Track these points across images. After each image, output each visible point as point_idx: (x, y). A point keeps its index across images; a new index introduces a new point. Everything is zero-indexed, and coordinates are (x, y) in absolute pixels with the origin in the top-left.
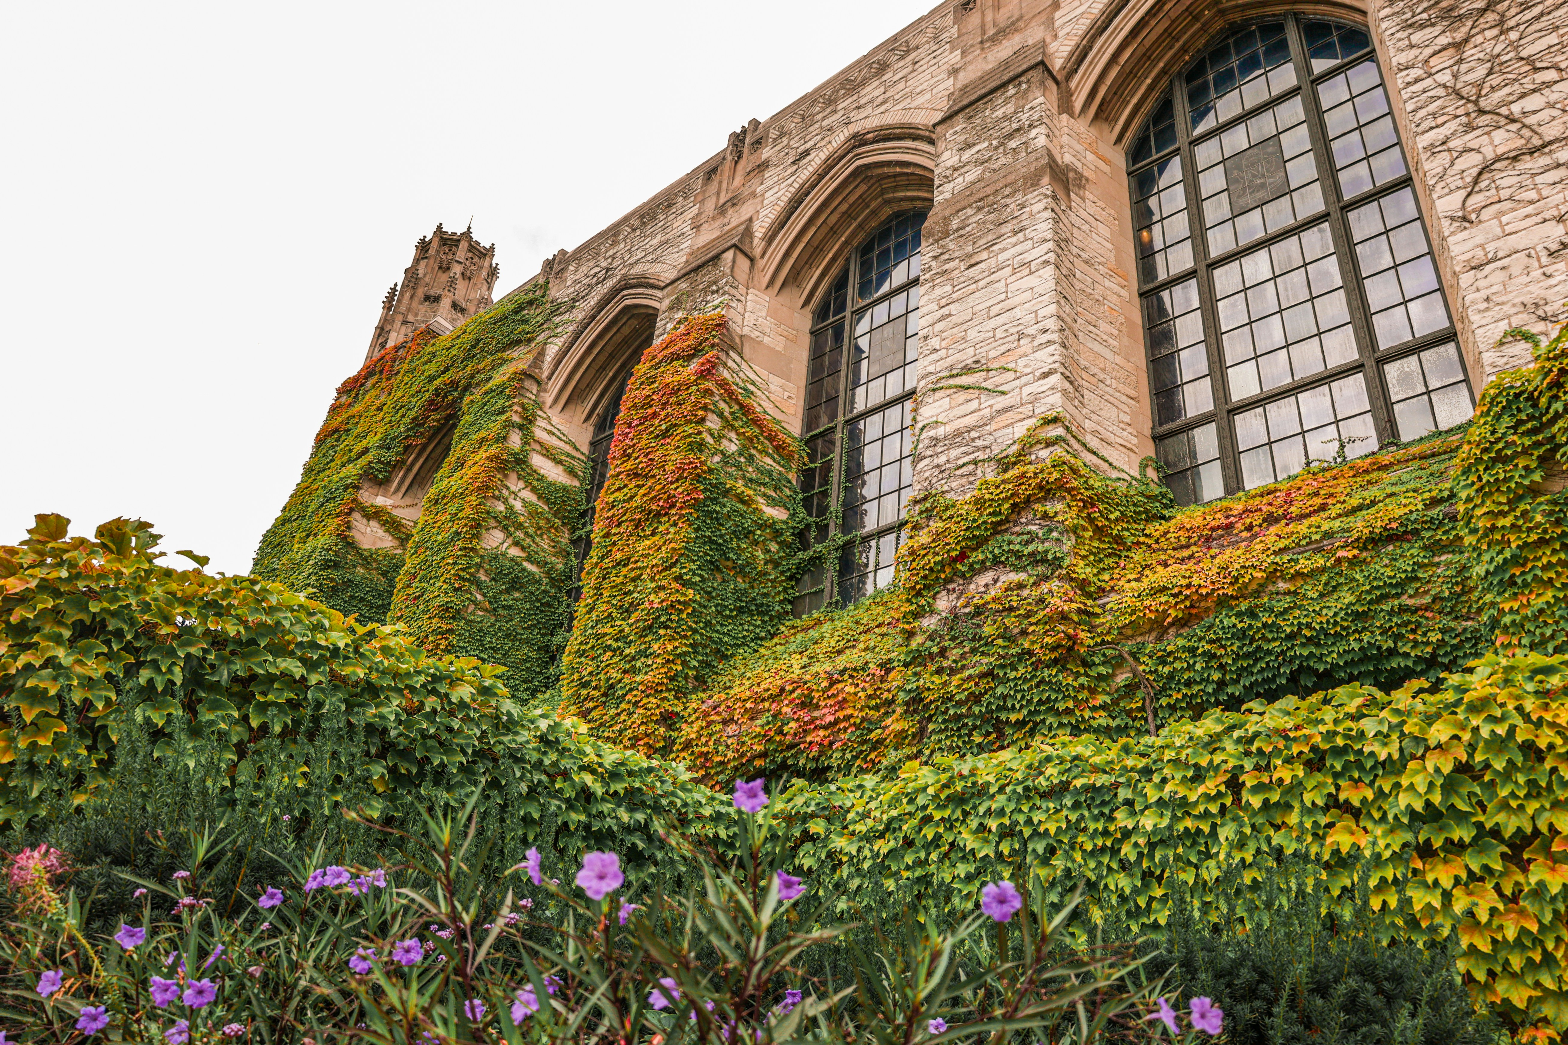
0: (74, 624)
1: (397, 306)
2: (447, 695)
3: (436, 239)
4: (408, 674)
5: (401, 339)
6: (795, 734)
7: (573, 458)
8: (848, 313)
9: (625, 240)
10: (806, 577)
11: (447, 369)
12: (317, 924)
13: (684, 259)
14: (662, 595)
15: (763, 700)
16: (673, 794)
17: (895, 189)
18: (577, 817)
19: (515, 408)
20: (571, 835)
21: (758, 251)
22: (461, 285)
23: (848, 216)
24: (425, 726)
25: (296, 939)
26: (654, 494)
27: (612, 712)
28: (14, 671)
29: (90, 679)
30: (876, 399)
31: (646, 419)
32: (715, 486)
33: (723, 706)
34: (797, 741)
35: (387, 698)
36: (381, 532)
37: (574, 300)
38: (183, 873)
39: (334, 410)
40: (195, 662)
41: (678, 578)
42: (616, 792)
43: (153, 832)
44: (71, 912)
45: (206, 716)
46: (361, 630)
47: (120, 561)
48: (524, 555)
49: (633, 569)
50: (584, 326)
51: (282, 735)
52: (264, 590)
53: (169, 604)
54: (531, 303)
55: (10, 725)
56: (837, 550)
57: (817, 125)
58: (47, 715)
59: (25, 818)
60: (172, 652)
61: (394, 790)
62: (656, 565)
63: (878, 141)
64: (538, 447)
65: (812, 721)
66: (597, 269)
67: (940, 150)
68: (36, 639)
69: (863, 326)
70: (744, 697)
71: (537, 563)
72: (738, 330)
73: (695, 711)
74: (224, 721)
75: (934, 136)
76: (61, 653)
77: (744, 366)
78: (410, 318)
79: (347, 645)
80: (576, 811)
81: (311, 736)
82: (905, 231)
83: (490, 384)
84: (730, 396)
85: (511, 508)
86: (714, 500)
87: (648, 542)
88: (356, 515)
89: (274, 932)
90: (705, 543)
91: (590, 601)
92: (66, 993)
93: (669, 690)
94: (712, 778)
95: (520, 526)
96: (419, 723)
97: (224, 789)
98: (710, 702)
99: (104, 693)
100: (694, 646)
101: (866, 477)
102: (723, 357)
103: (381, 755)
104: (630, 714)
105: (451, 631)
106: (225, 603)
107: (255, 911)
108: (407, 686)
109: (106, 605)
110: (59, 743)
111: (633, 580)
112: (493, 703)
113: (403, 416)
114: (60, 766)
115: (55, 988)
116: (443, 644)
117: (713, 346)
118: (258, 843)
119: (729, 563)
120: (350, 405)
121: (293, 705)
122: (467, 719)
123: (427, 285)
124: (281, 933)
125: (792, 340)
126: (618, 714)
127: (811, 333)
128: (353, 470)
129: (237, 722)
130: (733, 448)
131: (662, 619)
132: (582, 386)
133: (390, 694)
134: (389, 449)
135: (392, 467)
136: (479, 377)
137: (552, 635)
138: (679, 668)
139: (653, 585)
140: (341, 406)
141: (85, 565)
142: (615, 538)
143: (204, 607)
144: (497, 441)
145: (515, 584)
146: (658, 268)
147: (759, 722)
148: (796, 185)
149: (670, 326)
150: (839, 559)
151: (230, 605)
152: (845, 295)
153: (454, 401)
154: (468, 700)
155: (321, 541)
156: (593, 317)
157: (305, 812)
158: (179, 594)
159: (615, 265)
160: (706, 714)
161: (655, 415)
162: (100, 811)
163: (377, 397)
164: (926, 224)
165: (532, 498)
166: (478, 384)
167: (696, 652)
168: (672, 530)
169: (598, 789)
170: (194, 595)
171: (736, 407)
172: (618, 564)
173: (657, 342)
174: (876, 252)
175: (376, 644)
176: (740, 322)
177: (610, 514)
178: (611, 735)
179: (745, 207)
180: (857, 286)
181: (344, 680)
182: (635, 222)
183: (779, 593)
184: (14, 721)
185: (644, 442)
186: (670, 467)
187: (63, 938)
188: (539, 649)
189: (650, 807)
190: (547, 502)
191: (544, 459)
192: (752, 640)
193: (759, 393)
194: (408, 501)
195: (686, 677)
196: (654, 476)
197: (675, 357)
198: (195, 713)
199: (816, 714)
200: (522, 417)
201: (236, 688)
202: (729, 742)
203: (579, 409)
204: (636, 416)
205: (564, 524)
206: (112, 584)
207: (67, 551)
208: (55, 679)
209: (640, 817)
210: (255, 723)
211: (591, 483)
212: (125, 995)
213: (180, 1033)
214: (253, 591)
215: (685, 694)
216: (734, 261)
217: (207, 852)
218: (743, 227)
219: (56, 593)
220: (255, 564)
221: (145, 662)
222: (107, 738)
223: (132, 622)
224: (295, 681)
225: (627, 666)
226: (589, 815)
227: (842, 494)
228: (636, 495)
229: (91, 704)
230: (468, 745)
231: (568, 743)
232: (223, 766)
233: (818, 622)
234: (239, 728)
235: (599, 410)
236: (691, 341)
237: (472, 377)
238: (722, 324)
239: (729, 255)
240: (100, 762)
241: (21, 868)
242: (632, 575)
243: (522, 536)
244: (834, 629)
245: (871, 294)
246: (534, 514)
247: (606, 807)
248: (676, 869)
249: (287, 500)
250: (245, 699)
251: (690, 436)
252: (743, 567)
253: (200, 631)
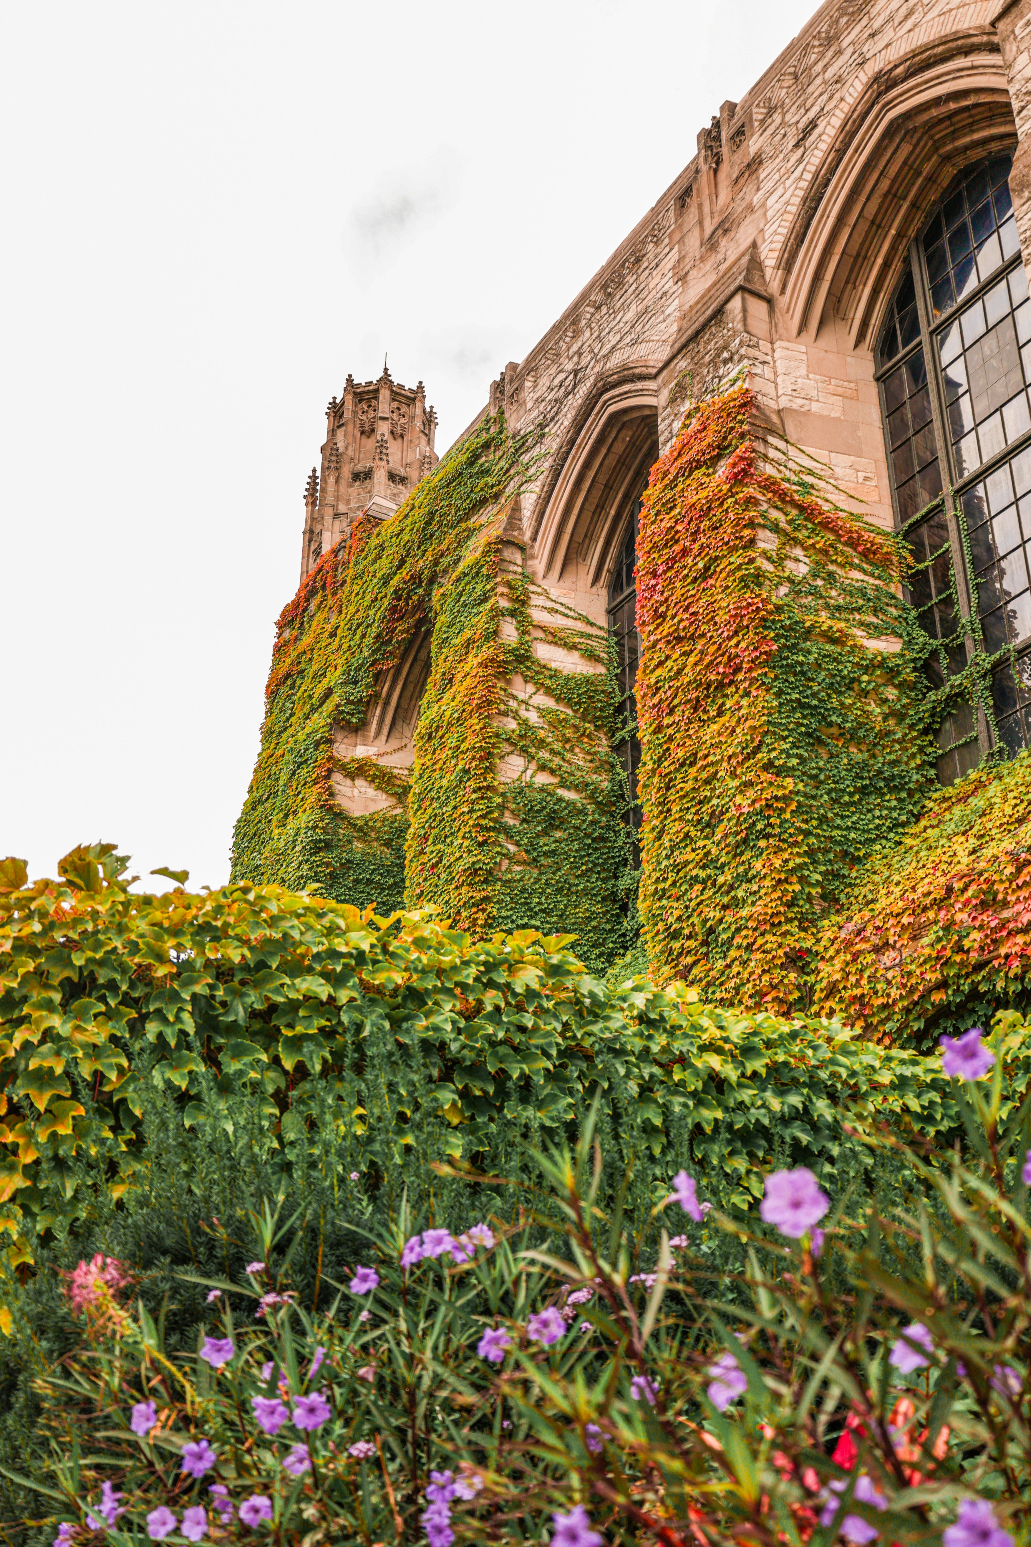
0: (61, 984)
1: (323, 497)
2: (508, 985)
3: (349, 397)
4: (454, 968)
5: (338, 538)
6: (982, 948)
7: (589, 636)
8: (924, 336)
9: (589, 325)
10: (947, 725)
11: (402, 562)
12: (424, 1307)
13: (675, 328)
14: (751, 793)
15: (925, 909)
16: (833, 1062)
17: (954, 135)
18: (710, 1115)
19: (500, 589)
20: (712, 1139)
21: (774, 287)
22: (394, 448)
23: (893, 196)
24: (490, 1030)
25: (403, 1326)
26: (708, 659)
27: (720, 964)
28: (12, 1054)
29: (95, 1046)
30: (993, 448)
31: (674, 560)
32: (790, 628)
33: (870, 928)
34: (986, 956)
35: (436, 1003)
36: (371, 792)
37: (542, 426)
38: (257, 1266)
39: (279, 650)
40: (203, 1002)
41: (768, 766)
42: (755, 1074)
43: (208, 1219)
44: (145, 1329)
45: (232, 1067)
46: (384, 923)
47: (92, 898)
48: (555, 780)
49: (703, 768)
50: (563, 457)
51: (324, 1073)
52: (259, 897)
53: (158, 938)
54: (486, 446)
55: (24, 1117)
56: (984, 677)
57: (818, 81)
58: (59, 1097)
59: (66, 1224)
60: (175, 997)
61: (472, 1118)
62: (734, 755)
63: (913, 75)
64: (540, 634)
65: (1002, 926)
66: (562, 376)
67: (1009, 56)
68: (26, 1010)
69: (951, 348)
70: (896, 910)
71: (576, 787)
72: (773, 404)
73: (833, 942)
74: (253, 1069)
75: (995, 39)
76: (56, 1021)
77: (792, 452)
78: (342, 508)
79: (373, 946)
80: (708, 1106)
81: (359, 1069)
82: (983, 192)
83: (462, 567)
84: (783, 498)
85: (525, 722)
86: (793, 648)
87: (715, 727)
88: (337, 777)
89: (376, 1322)
90: (794, 709)
91: (656, 822)
92: (163, 1427)
93: (789, 921)
94: (876, 1029)
95: (542, 744)
96: (482, 1028)
97: (273, 1152)
98: (851, 926)
99: (114, 1060)
100: (810, 853)
101: (1004, 564)
102: (761, 447)
103: (446, 1077)
104: (745, 963)
105: (486, 899)
106: (219, 924)
107: (346, 1298)
108: (457, 984)
109: (90, 954)
110: (80, 1129)
111: (707, 782)
112: (569, 984)
113: (363, 636)
114: (89, 1156)
115: (151, 1424)
116: (481, 917)
117: (742, 436)
118: (330, 1214)
119: (834, 730)
120: (296, 639)
121: (329, 1034)
122: (541, 1011)
123: (352, 459)
124: (385, 1322)
125: (854, 397)
126: (728, 966)
127: (877, 380)
128: (319, 721)
129: (268, 1067)
130: (802, 570)
131: (759, 826)
132: (579, 538)
133: (439, 997)
134: (356, 683)
135: (366, 705)
136: (445, 561)
137: (616, 877)
138: (797, 888)
139: (736, 783)
140: (286, 644)
141: (56, 912)
142: (670, 731)
143: (197, 933)
144: (487, 639)
145: (554, 821)
146: (641, 350)
147: (925, 941)
148: (808, 176)
149: (677, 425)
150: (991, 688)
151: (226, 925)
152: (915, 310)
153: (421, 601)
154: (535, 986)
155: (303, 819)
156: (572, 442)
157: (372, 1164)
158: (166, 924)
159: (583, 363)
160: (848, 944)
161: (685, 552)
162: (143, 1202)
163: (327, 620)
164: (1013, 172)
165: (548, 703)
166: (445, 571)
167: (815, 862)
168: (744, 702)
169: (731, 1072)
170: (183, 921)
171: (794, 512)
172: (682, 765)
173: (665, 451)
174: (946, 236)
175: (406, 937)
176: (773, 393)
177: (656, 700)
178: (724, 995)
179: (742, 229)
180: (929, 293)
181: (379, 990)
182: (597, 297)
183: (913, 756)
184: (28, 1112)
185: (678, 593)
186: (722, 617)
187: (145, 1365)
188: (604, 899)
189: (805, 1085)
190: (569, 703)
191: (553, 648)
192: (890, 829)
193: (821, 484)
194: (394, 743)
195: (809, 899)
196: (703, 635)
197: (695, 465)
198: (218, 1065)
199: (1006, 914)
200: (511, 600)
201: (257, 1026)
202: (890, 975)
203: (582, 570)
204: (660, 559)
205: (598, 728)
206: (90, 927)
207: (33, 899)
208: (58, 1054)
209: (795, 1100)
210: (288, 1064)
211: (621, 664)
212: (226, 1421)
213: (301, 1461)
214: (247, 901)
215: (812, 921)
216: (744, 310)
217: (275, 1234)
218: (745, 260)
219: (35, 952)
220: (235, 865)
221: (148, 1014)
222: (130, 1114)
223: (123, 969)
224: (322, 1003)
225: (726, 900)
226: (726, 1109)
227: (974, 597)
228: (685, 666)
229: (103, 1076)
230: (550, 1045)
231: (673, 1017)
232: (266, 1124)
233: (980, 785)
234: (271, 1074)
235: (609, 564)
236: (710, 438)
237: (436, 563)
238: (748, 402)
239: (736, 303)
240: (129, 1143)
241: (80, 1286)
242: (704, 775)
243: (547, 756)
244: (1006, 791)
245: (952, 299)
246: (556, 723)
247: (746, 1095)
248: (860, 1162)
249: (251, 776)
250: (270, 1037)
251: (739, 568)
252: (853, 732)
253: (199, 963)
